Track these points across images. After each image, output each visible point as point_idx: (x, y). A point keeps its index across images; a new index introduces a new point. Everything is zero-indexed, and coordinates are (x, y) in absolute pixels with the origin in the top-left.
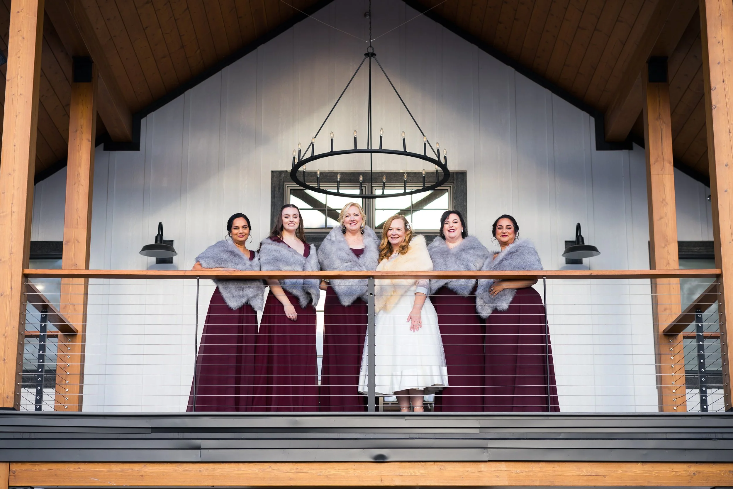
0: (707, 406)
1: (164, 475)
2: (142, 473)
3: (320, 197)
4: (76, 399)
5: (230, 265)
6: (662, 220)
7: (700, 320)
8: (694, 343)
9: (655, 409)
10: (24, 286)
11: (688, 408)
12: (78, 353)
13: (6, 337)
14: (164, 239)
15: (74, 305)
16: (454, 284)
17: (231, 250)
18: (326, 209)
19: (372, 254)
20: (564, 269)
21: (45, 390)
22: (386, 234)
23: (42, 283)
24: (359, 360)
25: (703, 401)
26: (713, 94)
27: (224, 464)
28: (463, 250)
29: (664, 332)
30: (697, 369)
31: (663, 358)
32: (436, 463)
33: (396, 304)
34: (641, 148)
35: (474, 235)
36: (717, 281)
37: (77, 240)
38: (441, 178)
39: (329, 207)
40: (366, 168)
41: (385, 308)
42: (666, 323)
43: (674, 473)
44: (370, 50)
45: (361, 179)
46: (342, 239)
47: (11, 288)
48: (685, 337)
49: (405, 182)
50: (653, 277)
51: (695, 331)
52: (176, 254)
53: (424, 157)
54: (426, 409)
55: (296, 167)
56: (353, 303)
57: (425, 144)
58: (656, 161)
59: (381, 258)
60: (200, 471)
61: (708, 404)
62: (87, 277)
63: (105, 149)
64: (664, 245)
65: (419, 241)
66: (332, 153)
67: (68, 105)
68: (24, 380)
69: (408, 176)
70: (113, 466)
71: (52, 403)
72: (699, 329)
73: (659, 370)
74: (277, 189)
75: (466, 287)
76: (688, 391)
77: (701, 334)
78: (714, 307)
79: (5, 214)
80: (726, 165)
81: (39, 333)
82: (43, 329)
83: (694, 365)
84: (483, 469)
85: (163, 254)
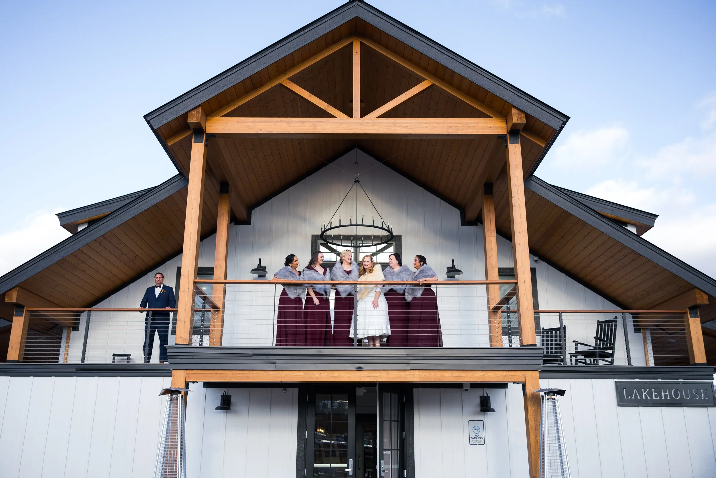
0: (512, 344)
1: (258, 376)
2: (248, 375)
3: (334, 247)
4: (219, 340)
5: (290, 278)
6: (491, 258)
7: (508, 304)
8: (506, 314)
9: (488, 346)
10: (194, 287)
11: (503, 345)
12: (220, 319)
13: (185, 311)
14: (262, 266)
15: (219, 296)
16: (396, 287)
17: (291, 271)
18: (337, 252)
19: (356, 273)
20: (447, 280)
21: (204, 336)
22: (363, 264)
23: (205, 286)
24: (350, 322)
25: (510, 342)
26: (513, 199)
27: (287, 371)
28: (401, 272)
29: (492, 309)
30: (507, 327)
31: (491, 322)
32: (386, 371)
33: (366, 296)
34: (482, 225)
35: (405, 264)
36: (516, 286)
37: (221, 266)
38: (389, 238)
39: (338, 251)
40: (354, 233)
41: (361, 298)
42: (493, 305)
43: (496, 375)
44: (357, 179)
45: (352, 238)
46: (341, 267)
47: (188, 288)
48: (501, 312)
49: (372, 240)
50: (487, 284)
51: (506, 309)
52: (267, 273)
53: (382, 228)
54: (381, 345)
55: (323, 233)
56: (347, 296)
57: (383, 222)
58: (488, 230)
59: (360, 275)
60: (275, 374)
61: (512, 343)
62: (225, 283)
63: (235, 224)
64: (492, 269)
65: (378, 268)
66: (340, 226)
67: (218, 204)
68: (194, 331)
69: (373, 237)
70: (235, 372)
71: (208, 343)
72: (508, 308)
73: (490, 327)
74: (314, 243)
75: (402, 289)
76: (503, 337)
77: (509, 310)
78: (515, 298)
79: (186, 254)
80: (520, 232)
81: (201, 309)
82: (204, 307)
83: (506, 325)
84: (407, 374)
85: (262, 273)
